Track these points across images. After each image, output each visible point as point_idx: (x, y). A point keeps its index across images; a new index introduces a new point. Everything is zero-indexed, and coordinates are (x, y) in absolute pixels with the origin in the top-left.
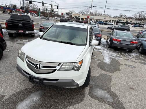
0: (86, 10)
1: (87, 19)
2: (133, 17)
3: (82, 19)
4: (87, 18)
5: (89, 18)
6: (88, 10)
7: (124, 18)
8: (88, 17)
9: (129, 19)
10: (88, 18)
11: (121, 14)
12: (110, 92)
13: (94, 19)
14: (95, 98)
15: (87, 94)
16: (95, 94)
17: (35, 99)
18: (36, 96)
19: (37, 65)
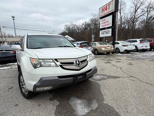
12: (100, 75)
13: (7, 42)
14: (100, 80)
15: (95, 81)
16: (97, 79)
17: (79, 102)
18: (77, 100)
19: (76, 62)
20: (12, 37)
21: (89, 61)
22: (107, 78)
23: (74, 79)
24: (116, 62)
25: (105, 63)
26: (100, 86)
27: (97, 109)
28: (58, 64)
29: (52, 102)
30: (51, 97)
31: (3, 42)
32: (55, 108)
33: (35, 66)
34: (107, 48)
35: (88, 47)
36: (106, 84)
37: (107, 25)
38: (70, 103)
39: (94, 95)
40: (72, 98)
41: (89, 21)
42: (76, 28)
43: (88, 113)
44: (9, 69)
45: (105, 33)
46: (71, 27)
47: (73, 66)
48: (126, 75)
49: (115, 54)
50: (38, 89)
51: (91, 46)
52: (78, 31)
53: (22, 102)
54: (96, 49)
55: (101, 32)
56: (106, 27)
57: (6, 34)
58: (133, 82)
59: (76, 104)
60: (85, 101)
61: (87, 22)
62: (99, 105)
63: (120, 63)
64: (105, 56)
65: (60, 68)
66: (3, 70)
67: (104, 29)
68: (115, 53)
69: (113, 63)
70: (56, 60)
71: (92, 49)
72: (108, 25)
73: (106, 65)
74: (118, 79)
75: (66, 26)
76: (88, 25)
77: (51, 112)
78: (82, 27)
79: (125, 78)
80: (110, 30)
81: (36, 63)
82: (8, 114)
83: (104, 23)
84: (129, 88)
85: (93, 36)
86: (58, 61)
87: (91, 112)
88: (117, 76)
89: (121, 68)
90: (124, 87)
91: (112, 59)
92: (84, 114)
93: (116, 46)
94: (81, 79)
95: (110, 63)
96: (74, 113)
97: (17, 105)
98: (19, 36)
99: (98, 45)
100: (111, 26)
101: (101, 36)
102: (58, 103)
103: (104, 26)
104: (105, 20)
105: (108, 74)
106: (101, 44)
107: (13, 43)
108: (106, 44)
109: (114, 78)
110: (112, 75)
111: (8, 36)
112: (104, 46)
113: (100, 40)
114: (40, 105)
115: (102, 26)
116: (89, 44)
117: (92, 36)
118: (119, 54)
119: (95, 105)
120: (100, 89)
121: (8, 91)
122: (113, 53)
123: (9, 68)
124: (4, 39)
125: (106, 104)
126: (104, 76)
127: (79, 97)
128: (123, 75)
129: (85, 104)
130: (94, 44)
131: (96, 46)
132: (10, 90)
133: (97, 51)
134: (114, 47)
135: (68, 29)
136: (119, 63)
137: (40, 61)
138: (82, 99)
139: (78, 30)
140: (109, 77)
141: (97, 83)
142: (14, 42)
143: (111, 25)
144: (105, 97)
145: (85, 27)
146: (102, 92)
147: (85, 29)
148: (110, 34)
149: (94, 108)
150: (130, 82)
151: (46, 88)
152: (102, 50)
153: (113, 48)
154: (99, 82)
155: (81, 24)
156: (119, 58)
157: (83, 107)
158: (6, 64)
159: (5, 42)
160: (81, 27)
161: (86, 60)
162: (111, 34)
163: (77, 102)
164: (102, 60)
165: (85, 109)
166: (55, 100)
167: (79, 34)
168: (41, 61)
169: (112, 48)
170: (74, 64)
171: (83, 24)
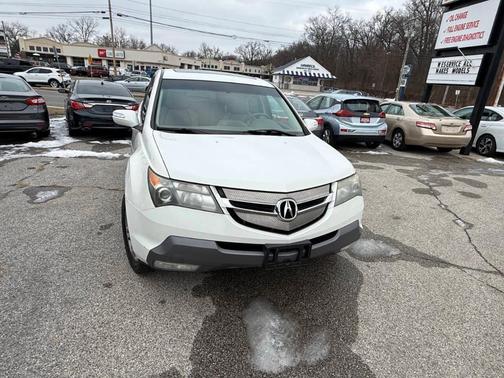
0: (78, 24)
1: (100, 60)
2: (238, 55)
3: (78, 61)
4: (97, 57)
5: (104, 55)
6: (85, 27)
7: (215, 58)
8: (101, 53)
9: (230, 62)
10: (99, 55)
11: (204, 45)
12: (378, 238)
13: (126, 61)
14: (370, 259)
15: (351, 259)
16: (362, 252)
17: (273, 324)
18: (267, 317)
19: (283, 205)
20: (143, 47)
21: (331, 206)
22: (399, 257)
23: (266, 257)
24: (464, 193)
25: (417, 191)
26: (361, 282)
27: (320, 364)
28: (225, 203)
29: (197, 300)
30: (200, 283)
31: (115, 63)
32: (200, 324)
33: (158, 199)
34: (444, 129)
35: (369, 117)
36: (387, 281)
37: (467, 38)
38: (246, 321)
39: (330, 313)
40: (258, 305)
41: (404, 8)
42: (347, 32)
43: (288, 370)
44: (117, 159)
45: (451, 70)
46: (330, 28)
47: (270, 218)
48: (476, 261)
49: (473, 156)
50: (159, 264)
51: (383, 116)
52: (351, 43)
53: (123, 280)
54: (398, 130)
55: (435, 62)
56: (461, 45)
57: (127, 37)
58: (491, 297)
59: (260, 330)
60: (292, 326)
61: (396, 9)
62: (331, 352)
63: (476, 203)
64: (428, 158)
65: (228, 216)
66: (100, 159)
67: (453, 52)
68: (476, 151)
69: (448, 196)
70: (219, 189)
71: (385, 126)
72: (472, 37)
73: (416, 198)
74: (440, 270)
75: (314, 20)
76: (396, 23)
77: (186, 333)
78: (372, 28)
79: (470, 271)
80: (477, 60)
81: (160, 191)
82: (83, 305)
83: (458, 28)
84: (468, 317)
85: (406, 69)
86: (223, 196)
87: (297, 368)
88: (441, 257)
89: (471, 226)
90: (448, 310)
91: (450, 177)
92: (275, 370)
93: (485, 126)
94: (289, 261)
95: (435, 194)
96: (249, 356)
97: (109, 285)
98: (162, 45)
99: (409, 114)
100: (486, 43)
101: (433, 78)
102: (213, 309)
103: (455, 40)
104: (463, 16)
105: (406, 243)
106: (423, 111)
107: (142, 68)
108: (446, 115)
109: (423, 264)
110: (421, 249)
111: (131, 44)
112: (431, 121)
113: (422, 94)
114: (163, 302)
115: (447, 40)
116: (377, 108)
117: (402, 70)
118: (491, 160)
119: (318, 351)
120: (356, 294)
121: (99, 234)
122: (465, 151)
123: (117, 155)
124: (119, 54)
125: (357, 357)
126: (388, 247)
127: (279, 308)
128: (467, 258)
129: (289, 336)
130: (396, 109)
131: (401, 117)
132: (104, 233)
133: (403, 135)
134: (474, 131)
135: (320, 33)
136: (471, 201)
137: (171, 186)
138: (285, 315)
139: (356, 39)
140: (409, 254)
141: (354, 268)
142: (145, 65)
143: (484, 41)
144: (362, 330)
145: (382, 31)
146: (360, 307)
147: (383, 36)
148: (470, 78)
149: (313, 360)
150: (482, 292)
151: (180, 267)
152: (420, 135)
153: (469, 135)
154: (361, 266)
155: (368, 19)
156: (482, 178)
157: (281, 344)
158: (111, 140)
159: (121, 64)
160: (367, 29)
161: (323, 199)
162: (475, 78)
163: (267, 324)
164: (411, 175)
165: (283, 354)
166: (208, 298)
167: (355, 56)
168: (176, 185)
169: (464, 131)
170: (275, 213)
171: (377, 19)
